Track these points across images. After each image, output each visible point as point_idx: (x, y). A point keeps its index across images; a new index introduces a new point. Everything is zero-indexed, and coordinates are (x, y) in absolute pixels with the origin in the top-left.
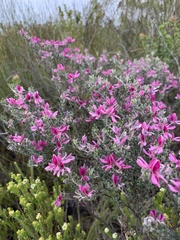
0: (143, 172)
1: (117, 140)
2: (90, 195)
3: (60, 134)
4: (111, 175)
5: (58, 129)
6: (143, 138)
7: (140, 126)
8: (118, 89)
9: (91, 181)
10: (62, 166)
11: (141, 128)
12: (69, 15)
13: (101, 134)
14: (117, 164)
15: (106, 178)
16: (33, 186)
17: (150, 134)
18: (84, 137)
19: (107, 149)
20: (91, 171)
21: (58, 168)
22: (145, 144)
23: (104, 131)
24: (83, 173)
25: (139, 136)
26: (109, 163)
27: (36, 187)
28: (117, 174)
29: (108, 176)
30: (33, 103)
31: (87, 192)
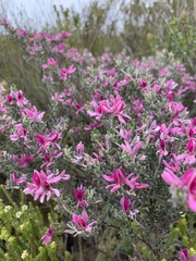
0: (173, 193)
1: (127, 148)
2: (89, 229)
3: (48, 144)
4: (119, 199)
5: (47, 137)
6: (163, 146)
7: (158, 129)
8: (125, 87)
9: (91, 207)
10: (47, 187)
11: (159, 133)
12: (66, 14)
13: (104, 140)
14: (128, 183)
15: (112, 202)
16: (18, 215)
17: (172, 139)
18: (80, 145)
19: (112, 162)
20: (90, 193)
21: (41, 189)
22: (166, 153)
23: (108, 136)
24: (80, 196)
25: (157, 143)
26: (116, 182)
27: (22, 216)
28: (127, 197)
29: (114, 200)
30: (15, 105)
31: (84, 225)
